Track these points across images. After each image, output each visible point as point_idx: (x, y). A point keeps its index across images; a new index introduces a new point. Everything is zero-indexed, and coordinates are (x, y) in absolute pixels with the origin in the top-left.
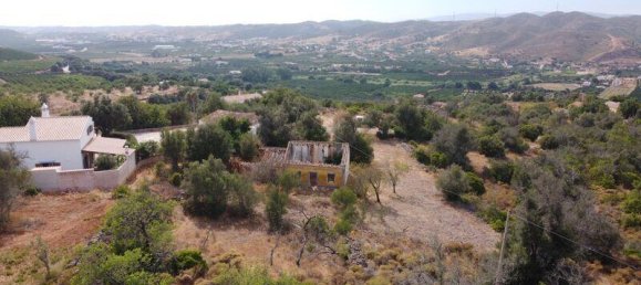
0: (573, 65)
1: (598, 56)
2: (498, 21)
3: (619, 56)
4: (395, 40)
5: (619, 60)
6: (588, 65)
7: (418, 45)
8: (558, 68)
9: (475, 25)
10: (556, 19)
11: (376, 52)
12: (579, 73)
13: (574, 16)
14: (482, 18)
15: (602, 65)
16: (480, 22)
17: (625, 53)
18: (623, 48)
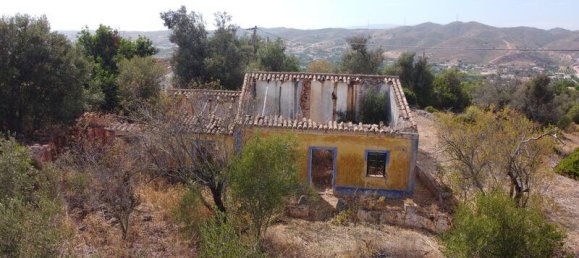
0: (476, 66)
1: (497, 59)
2: (408, 29)
3: (515, 59)
4: (317, 45)
5: (516, 62)
6: (489, 66)
7: (338, 49)
8: (464, 69)
9: (388, 32)
10: (457, 28)
11: (301, 54)
12: (483, 74)
13: (472, 25)
14: (394, 27)
15: (501, 67)
16: (392, 30)
17: (519, 57)
18: (518, 52)
